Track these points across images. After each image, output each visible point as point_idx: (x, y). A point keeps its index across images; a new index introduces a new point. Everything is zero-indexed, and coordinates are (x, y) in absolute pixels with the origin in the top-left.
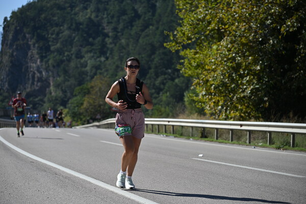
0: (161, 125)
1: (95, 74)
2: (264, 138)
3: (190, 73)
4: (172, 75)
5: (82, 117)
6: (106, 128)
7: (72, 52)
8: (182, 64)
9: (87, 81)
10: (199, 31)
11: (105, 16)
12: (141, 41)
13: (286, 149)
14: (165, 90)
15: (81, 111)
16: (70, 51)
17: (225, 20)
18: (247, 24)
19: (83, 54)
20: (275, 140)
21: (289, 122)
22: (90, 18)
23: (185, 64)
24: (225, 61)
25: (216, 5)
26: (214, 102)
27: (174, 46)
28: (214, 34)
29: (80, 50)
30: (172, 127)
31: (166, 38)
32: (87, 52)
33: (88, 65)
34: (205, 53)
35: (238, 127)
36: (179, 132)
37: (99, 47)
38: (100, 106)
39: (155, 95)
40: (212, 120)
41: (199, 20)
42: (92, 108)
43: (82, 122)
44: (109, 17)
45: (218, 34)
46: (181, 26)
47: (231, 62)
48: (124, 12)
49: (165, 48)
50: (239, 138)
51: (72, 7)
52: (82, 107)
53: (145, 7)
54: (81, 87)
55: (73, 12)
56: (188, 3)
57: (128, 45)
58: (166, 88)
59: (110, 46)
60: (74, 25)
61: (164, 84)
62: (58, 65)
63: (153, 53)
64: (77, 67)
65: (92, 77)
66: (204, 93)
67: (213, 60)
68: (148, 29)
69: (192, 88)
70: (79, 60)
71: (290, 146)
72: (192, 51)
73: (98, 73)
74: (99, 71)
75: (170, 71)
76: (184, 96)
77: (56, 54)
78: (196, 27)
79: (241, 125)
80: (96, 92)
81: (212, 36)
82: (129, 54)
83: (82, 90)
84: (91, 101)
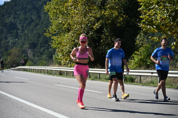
0: (42, 69)
1: (13, 46)
3: (55, 46)
4: (48, 47)
5: (7, 65)
6: (17, 71)
8: (52, 42)
9: (10, 49)
10: (59, 28)
11: (18, 20)
12: (34, 32)
13: (96, 80)
14: (44, 54)
15: (6, 63)
16: (2, 36)
17: (71, 24)
18: (80, 26)
19: (7, 37)
20: (92, 76)
22: (11, 21)
24: (71, 42)
25: (67, 17)
26: (65, 59)
27: (48, 35)
29: (6, 36)
30: (47, 71)
31: (45, 31)
32: (10, 36)
33: (10, 42)
34: (62, 38)
36: (50, 73)
37: (15, 34)
38: (15, 60)
39: (40, 56)
40: (64, 67)
41: (59, 23)
42: (11, 62)
43: (7, 68)
44: (20, 21)
45: (67, 29)
46: (52, 26)
47: (73, 42)
48: (27, 19)
49: (45, 35)
51: (3, 16)
52: (7, 61)
53: (36, 17)
54: (7, 52)
55: (3, 18)
56: (55, 16)
57: (28, 33)
58: (45, 53)
59: (20, 34)
60: (4, 24)
61: (44, 51)
63: (40, 37)
64: (5, 43)
65: (12, 48)
66: (61, 55)
67: (65, 41)
68: (37, 27)
69: (56, 53)
70: (6, 40)
71: (98, 79)
72: (56, 37)
73: (14, 46)
74: (15, 45)
75: (47, 45)
76: (52, 56)
80: (14, 55)
81: (65, 30)
82: (28, 37)
83: (7, 53)
84: (11, 58)
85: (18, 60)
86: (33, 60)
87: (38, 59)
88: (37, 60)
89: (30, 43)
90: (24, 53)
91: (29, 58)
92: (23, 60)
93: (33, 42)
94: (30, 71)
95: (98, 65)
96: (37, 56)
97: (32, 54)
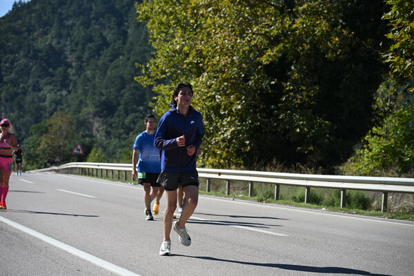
1: (55, 110)
2: (245, 189)
3: (163, 112)
4: (143, 113)
5: (38, 159)
6: (65, 173)
7: (28, 84)
8: (155, 101)
9: (46, 118)
10: (175, 64)
11: (68, 43)
12: (109, 73)
13: (269, 202)
14: (136, 130)
15: (37, 152)
16: (26, 83)
17: (205, 53)
18: (229, 58)
19: (41, 86)
20: (258, 191)
21: (274, 171)
22: (50, 45)
23: (158, 102)
24: (203, 100)
25: (195, 35)
27: (146, 81)
28: (192, 68)
29: (37, 82)
31: (137, 72)
32: (47, 84)
33: (47, 99)
35: (216, 176)
37: (61, 79)
38: (60, 147)
39: (124, 136)
41: (175, 51)
42: (50, 150)
43: (38, 166)
44: (73, 44)
45: (196, 68)
46: (155, 58)
47: (210, 102)
48: (90, 39)
49: (136, 82)
50: (217, 189)
51: (30, 31)
52: (39, 148)
53: (114, 34)
54: (38, 125)
55: (31, 37)
56: (164, 32)
57: (94, 77)
58: (137, 127)
59: (74, 78)
60: (31, 52)
61: (134, 123)
62: (12, 99)
63: (123, 87)
64: (34, 102)
65: (52, 114)
68: (117, 59)
70: (36, 93)
71: (273, 198)
72: (167, 86)
73: (58, 109)
74: (59, 107)
75: (142, 108)
77: (9, 85)
78: (172, 60)
79: (220, 174)
80: (56, 131)
81: (190, 70)
82: (94, 87)
83: (39, 128)
84: (50, 142)
85: (68, 145)
86: (105, 145)
87: (118, 145)
88: (115, 146)
89: (100, 101)
90: (83, 128)
91: (96, 142)
92: (79, 147)
93: (107, 98)
94: (99, 174)
95: (274, 161)
96: (115, 137)
97: (103, 129)
